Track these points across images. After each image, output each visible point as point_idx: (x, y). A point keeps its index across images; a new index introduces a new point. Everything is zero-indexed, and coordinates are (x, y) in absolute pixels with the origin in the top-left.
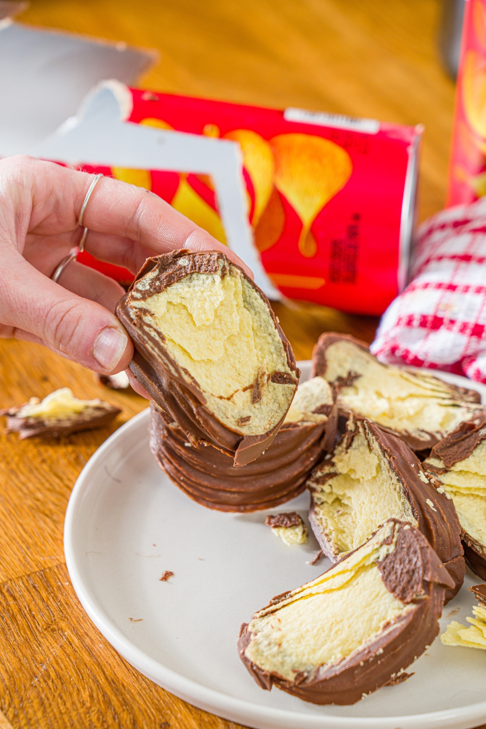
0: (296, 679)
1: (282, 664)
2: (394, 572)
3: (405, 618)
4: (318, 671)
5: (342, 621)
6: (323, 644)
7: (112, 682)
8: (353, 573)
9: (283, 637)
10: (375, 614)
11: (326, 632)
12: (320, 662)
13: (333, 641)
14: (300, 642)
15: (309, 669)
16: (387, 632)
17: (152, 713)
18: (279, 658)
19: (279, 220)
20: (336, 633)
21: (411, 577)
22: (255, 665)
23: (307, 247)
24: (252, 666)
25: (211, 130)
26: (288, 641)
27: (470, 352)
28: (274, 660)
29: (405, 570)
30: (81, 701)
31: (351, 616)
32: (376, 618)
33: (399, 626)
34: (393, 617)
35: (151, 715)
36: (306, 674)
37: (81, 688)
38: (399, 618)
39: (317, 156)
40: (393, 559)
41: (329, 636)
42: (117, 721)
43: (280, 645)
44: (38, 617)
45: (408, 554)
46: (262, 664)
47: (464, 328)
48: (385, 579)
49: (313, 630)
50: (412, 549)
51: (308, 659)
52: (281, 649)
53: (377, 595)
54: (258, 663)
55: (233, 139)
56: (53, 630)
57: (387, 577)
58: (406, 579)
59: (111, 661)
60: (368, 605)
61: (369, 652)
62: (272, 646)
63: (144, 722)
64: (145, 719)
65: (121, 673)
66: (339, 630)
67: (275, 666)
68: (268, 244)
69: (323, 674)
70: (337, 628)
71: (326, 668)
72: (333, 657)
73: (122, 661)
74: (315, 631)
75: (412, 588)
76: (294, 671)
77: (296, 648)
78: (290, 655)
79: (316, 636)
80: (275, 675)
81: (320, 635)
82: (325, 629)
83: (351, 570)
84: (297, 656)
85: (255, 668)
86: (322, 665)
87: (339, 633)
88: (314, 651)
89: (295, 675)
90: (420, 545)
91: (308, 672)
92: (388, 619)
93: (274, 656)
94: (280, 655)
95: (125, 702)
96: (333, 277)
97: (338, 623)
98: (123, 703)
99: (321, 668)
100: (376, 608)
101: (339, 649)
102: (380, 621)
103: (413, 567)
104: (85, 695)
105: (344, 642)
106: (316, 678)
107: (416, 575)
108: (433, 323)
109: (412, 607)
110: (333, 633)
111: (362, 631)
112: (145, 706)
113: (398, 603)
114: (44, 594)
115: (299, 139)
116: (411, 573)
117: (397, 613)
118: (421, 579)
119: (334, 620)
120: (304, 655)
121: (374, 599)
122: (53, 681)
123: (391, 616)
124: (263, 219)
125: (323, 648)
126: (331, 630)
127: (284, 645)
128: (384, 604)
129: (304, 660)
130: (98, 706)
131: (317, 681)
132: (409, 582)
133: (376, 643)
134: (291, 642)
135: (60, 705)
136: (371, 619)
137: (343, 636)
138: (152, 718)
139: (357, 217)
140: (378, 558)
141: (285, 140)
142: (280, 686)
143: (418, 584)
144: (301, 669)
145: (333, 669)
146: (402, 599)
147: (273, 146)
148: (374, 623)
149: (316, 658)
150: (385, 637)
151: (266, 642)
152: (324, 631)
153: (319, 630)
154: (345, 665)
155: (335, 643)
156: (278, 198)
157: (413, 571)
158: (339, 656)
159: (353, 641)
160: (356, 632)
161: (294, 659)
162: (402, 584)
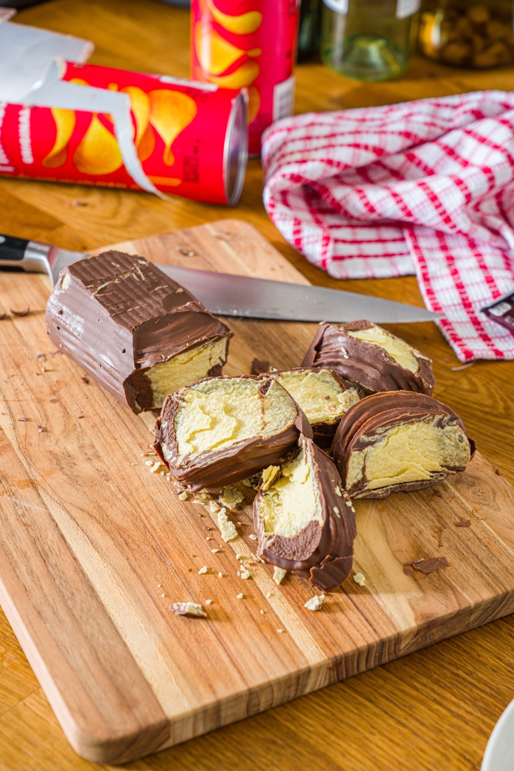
19: (151, 143)
23: (169, 159)
25: (114, 87)
39: (176, 103)
55: (126, 92)
68: (145, 158)
96: (185, 180)
115: (166, 93)
124: (142, 142)
139: (198, 141)
141: (157, 93)
147: (149, 96)
156: (152, 130)
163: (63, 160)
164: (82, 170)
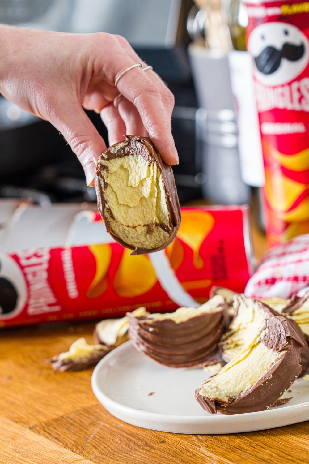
0: (229, 400)
1: (220, 394)
2: (270, 339)
3: (280, 358)
4: (240, 394)
5: (248, 370)
6: (240, 383)
7: (131, 434)
8: (249, 350)
9: (218, 384)
10: (265, 362)
11: (241, 377)
12: (240, 391)
13: (245, 380)
14: (227, 385)
15: (235, 395)
16: (272, 367)
17: (155, 440)
18: (218, 393)
19: (181, 251)
20: (246, 376)
21: (280, 338)
22: (206, 397)
23: (198, 263)
24: (204, 398)
26: (221, 386)
27: (295, 290)
28: (216, 394)
29: (276, 336)
30: (115, 442)
31: (252, 367)
32: (265, 364)
33: (278, 362)
34: (274, 360)
35: (154, 440)
36: (234, 398)
37: (114, 438)
38: (278, 359)
40: (269, 335)
41: (242, 378)
42: (136, 445)
43: (217, 388)
44: (85, 422)
45: (276, 328)
46: (209, 396)
47: (288, 279)
48: (266, 345)
49: (233, 378)
50: (277, 325)
51: (234, 390)
52: (218, 389)
53: (264, 354)
54: (207, 396)
56: (94, 424)
57: (267, 344)
58: (277, 340)
59: (129, 428)
60: (260, 359)
61: (265, 378)
62: (213, 389)
63: (151, 443)
64: (151, 442)
65: (135, 431)
66: (247, 375)
67: (216, 396)
68: (177, 265)
69: (242, 395)
70: (246, 374)
71: (244, 392)
72: (246, 387)
73: (134, 427)
74: (235, 378)
75: (281, 343)
76: (227, 397)
77: (226, 387)
78: (224, 390)
79: (236, 380)
80: (217, 399)
81: (238, 379)
82: (240, 376)
83: (248, 349)
84: (227, 390)
85: (205, 399)
86: (242, 391)
87: (247, 376)
88: (236, 386)
89: (228, 398)
90: (281, 321)
91: (235, 397)
92: (272, 362)
93: (215, 392)
94: (218, 391)
95: (139, 439)
97: (246, 372)
98: (138, 439)
99: (241, 393)
100: (265, 359)
101: (249, 382)
102: (268, 365)
103: (280, 333)
104: (117, 440)
105: (250, 380)
106: (239, 398)
107: (282, 336)
108: (272, 281)
109: (284, 352)
110: (244, 376)
111: (259, 372)
112: (150, 438)
113: (276, 353)
114: (87, 415)
116: (279, 336)
117: (276, 357)
118: (285, 337)
119: (244, 371)
120: (231, 389)
121: (262, 356)
122: (98, 439)
123: (273, 360)
125: (240, 384)
126: (243, 376)
127: (219, 387)
128: (268, 356)
129: (232, 391)
130: (125, 442)
131: (240, 399)
132: (279, 341)
133: (268, 373)
134: (223, 385)
135: (104, 445)
136: (263, 365)
137: (250, 376)
138: (156, 441)
140: (261, 338)
142: (221, 411)
143: (284, 340)
144: (231, 396)
145: (248, 391)
146: (277, 349)
148: (265, 367)
149: (237, 389)
150: (272, 369)
151: (209, 388)
152: (239, 377)
153: (236, 377)
154: (253, 388)
155: (247, 380)
157: (280, 335)
158: (250, 386)
159: (255, 378)
160: (256, 373)
161: (226, 391)
162: (276, 343)
163: (104, 287)
164: (123, 294)
